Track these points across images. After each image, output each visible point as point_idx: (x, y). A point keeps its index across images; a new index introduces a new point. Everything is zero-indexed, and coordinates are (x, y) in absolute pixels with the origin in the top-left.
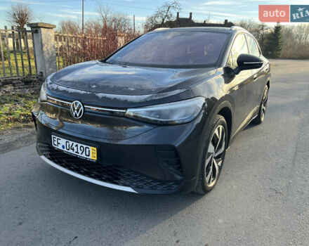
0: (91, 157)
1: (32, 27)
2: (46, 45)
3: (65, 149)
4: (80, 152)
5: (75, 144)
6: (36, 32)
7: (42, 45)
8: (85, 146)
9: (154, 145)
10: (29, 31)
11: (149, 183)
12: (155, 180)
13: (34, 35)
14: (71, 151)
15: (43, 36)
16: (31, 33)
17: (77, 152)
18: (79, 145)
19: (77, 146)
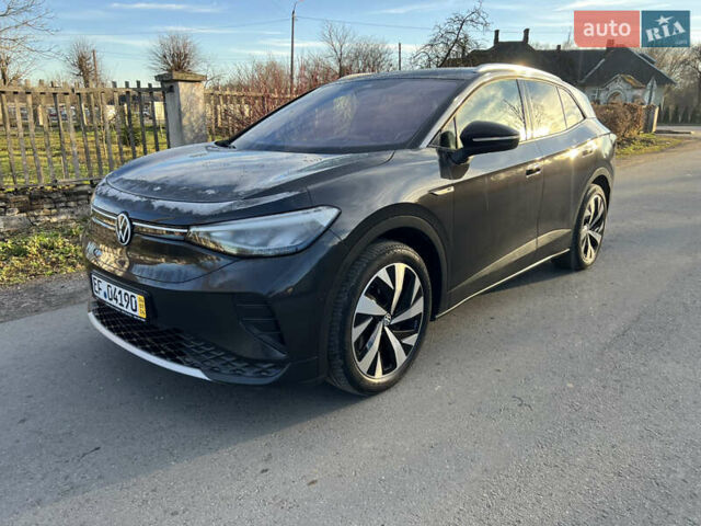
0: (138, 313)
1: (163, 82)
2: (188, 115)
3: (107, 300)
4: (125, 304)
5: (118, 289)
6: (171, 90)
7: (180, 115)
8: (130, 293)
9: (233, 294)
10: (157, 89)
11: (228, 363)
12: (240, 359)
13: (168, 95)
14: (114, 302)
15: (182, 97)
16: (160, 93)
17: (121, 305)
18: (124, 291)
19: (120, 292)
